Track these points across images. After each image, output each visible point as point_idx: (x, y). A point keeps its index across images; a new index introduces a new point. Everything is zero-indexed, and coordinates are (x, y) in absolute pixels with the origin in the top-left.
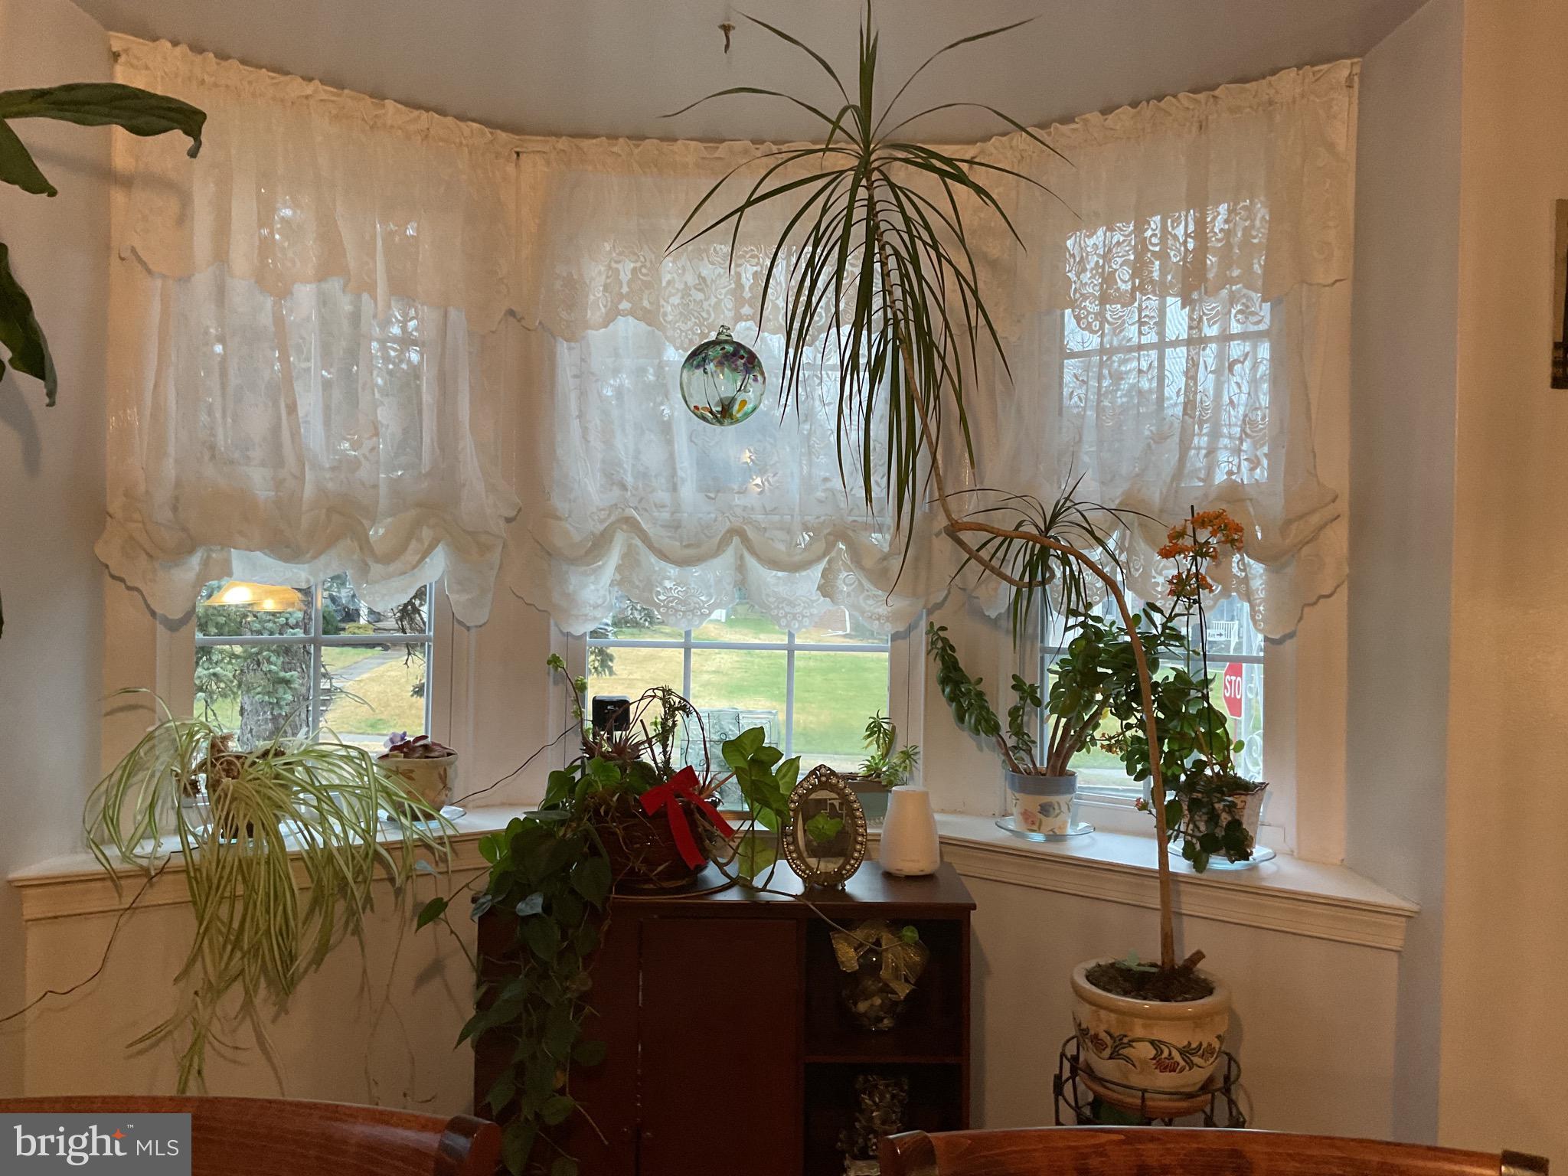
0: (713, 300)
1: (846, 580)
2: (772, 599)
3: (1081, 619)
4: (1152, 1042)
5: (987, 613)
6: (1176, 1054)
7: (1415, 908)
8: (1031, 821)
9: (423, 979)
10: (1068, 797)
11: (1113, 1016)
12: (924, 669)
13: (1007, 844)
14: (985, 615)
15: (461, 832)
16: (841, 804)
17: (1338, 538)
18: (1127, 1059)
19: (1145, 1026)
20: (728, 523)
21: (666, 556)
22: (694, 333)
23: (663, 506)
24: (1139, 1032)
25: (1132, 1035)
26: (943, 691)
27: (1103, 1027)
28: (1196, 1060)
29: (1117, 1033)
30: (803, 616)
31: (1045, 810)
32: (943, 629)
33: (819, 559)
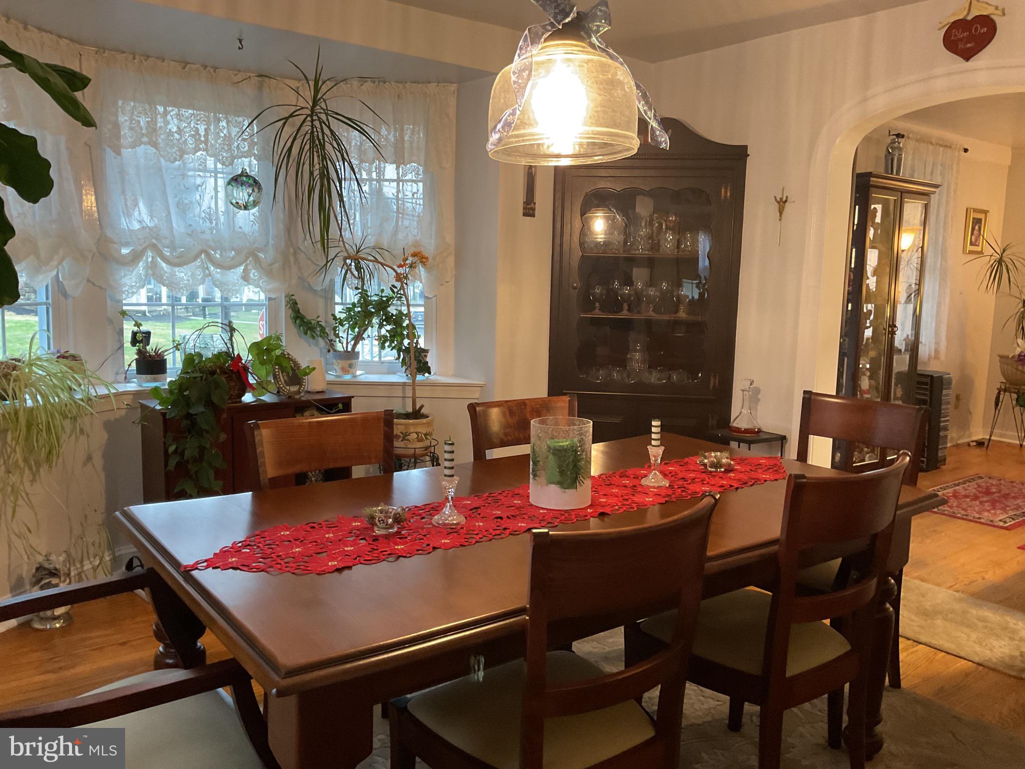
0: (184, 139)
1: (254, 274)
2: (218, 283)
3: (360, 291)
4: (416, 433)
5: (315, 288)
6: (423, 436)
7: (484, 383)
8: (345, 371)
9: (85, 464)
10: (356, 361)
11: (403, 427)
12: (284, 313)
13: (334, 380)
14: (314, 290)
15: (120, 390)
16: (294, 365)
17: (451, 260)
18: (408, 440)
19: (414, 428)
20: (200, 247)
21: (169, 262)
22: (176, 154)
23: (167, 238)
24: (412, 430)
25: (409, 432)
26: (295, 322)
27: (399, 431)
28: (428, 437)
29: (404, 432)
30: (233, 290)
31: (350, 366)
32: (293, 295)
33: (240, 265)
